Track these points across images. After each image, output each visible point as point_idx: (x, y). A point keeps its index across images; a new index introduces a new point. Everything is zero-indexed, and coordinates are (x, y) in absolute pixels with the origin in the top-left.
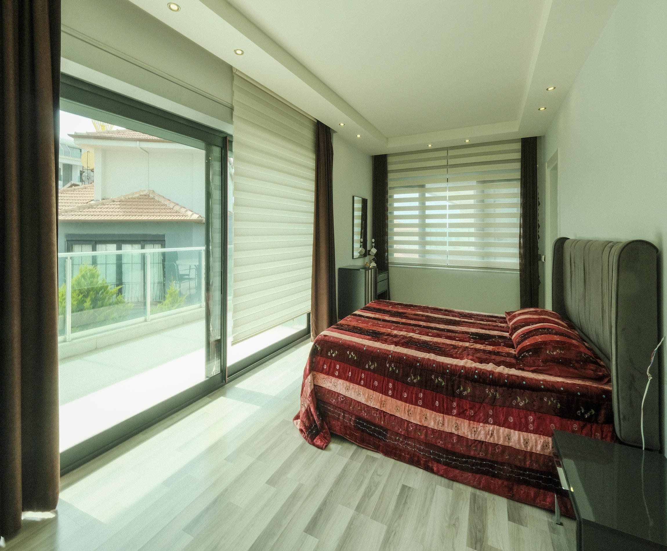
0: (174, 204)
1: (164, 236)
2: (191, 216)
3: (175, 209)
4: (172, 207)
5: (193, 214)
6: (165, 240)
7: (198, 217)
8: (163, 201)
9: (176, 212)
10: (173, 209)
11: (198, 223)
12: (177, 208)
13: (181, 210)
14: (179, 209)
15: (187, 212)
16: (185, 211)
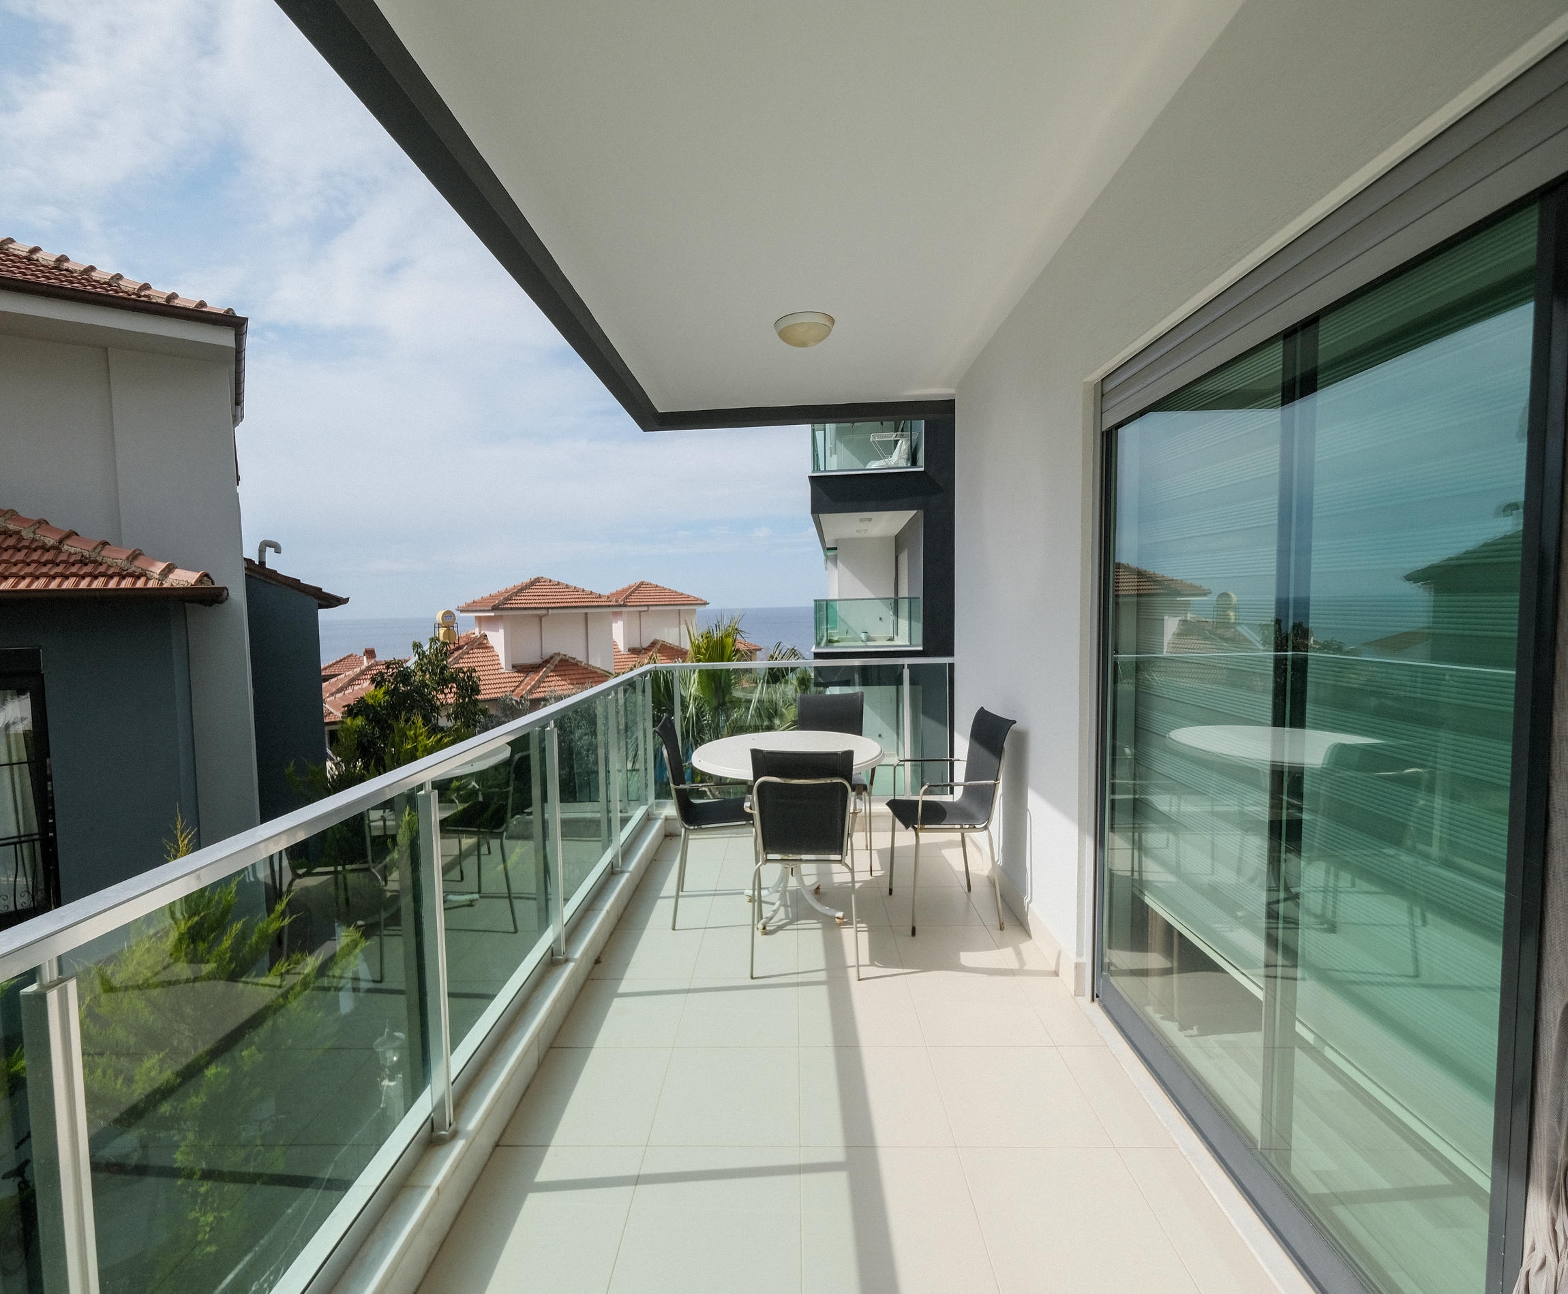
2: (165, 573)
3: (72, 550)
4: (51, 542)
5: (169, 569)
7: (199, 581)
9: (79, 563)
10: (57, 548)
12: (76, 547)
13: (103, 553)
14: (95, 549)
15: (137, 563)
16: (127, 559)
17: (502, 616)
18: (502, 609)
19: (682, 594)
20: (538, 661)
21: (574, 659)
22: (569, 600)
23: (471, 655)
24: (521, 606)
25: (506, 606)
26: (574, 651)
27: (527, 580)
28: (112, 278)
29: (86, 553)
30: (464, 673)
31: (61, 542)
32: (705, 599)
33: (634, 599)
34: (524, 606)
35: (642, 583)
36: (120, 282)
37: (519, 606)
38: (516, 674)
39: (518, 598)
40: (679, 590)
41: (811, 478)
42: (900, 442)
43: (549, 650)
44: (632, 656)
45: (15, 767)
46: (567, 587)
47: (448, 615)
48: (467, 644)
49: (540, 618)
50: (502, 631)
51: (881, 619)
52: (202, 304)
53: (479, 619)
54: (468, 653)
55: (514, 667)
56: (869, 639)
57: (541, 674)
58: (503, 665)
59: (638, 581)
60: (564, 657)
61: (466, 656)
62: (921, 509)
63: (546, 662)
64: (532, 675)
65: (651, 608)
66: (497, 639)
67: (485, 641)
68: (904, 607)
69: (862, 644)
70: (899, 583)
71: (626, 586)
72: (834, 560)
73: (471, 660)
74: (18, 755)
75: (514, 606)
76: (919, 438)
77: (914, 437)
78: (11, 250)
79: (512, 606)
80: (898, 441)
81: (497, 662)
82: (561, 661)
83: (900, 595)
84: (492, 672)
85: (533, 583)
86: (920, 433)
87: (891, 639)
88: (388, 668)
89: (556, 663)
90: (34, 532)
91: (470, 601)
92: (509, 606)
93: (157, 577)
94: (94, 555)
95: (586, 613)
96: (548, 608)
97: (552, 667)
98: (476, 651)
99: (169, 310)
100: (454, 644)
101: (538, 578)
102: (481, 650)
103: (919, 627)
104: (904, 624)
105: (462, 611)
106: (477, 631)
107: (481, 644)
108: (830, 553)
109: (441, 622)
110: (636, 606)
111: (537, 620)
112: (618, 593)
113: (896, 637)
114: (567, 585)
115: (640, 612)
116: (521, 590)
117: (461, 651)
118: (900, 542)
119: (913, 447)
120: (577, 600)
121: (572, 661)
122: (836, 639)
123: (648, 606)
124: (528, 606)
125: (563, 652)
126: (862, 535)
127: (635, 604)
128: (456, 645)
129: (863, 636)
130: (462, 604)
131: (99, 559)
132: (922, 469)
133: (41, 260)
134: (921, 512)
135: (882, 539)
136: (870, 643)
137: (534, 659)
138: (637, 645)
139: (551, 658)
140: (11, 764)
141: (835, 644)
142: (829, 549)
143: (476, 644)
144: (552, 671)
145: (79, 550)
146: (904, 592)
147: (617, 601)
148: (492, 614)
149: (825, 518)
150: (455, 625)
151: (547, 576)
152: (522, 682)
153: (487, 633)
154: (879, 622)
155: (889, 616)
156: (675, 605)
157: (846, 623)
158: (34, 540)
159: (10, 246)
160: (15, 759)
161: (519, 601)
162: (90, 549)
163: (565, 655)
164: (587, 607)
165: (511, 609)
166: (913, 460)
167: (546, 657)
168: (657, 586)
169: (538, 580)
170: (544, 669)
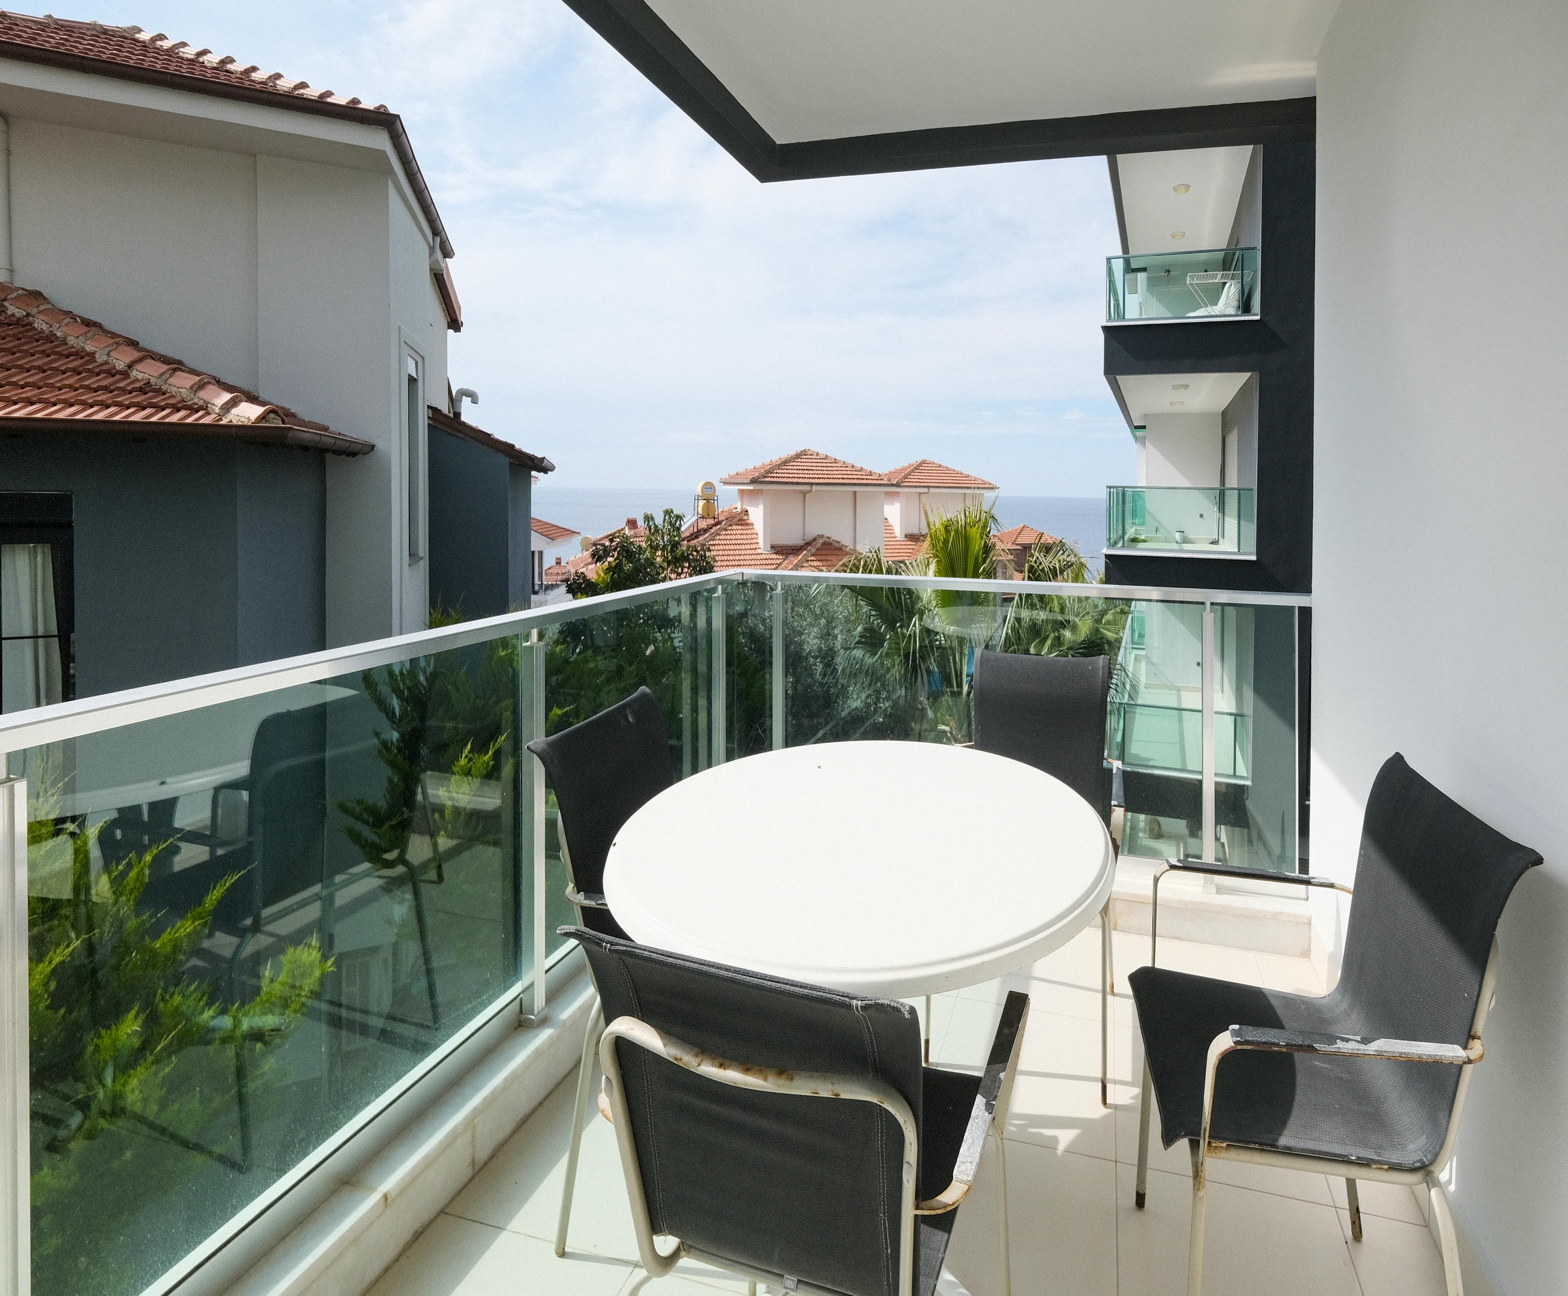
0: (137, 355)
1: (63, 503)
2: (227, 407)
3: (140, 376)
4: (120, 365)
5: (233, 403)
6: (70, 525)
7: (262, 418)
8: (75, 339)
9: (142, 391)
10: (125, 374)
11: (266, 445)
12: (147, 372)
13: (171, 381)
14: (162, 375)
15: (202, 394)
16: (191, 388)
17: (761, 490)
18: (762, 482)
19: (968, 476)
20: (800, 542)
21: (839, 542)
22: (836, 476)
23: (729, 532)
24: (783, 480)
25: (767, 479)
26: (839, 533)
27: (793, 453)
28: (270, 78)
29: (153, 381)
30: (697, 551)
31: (130, 366)
32: (994, 482)
33: (914, 478)
34: (786, 480)
35: (923, 462)
36: (278, 82)
37: (780, 480)
38: (774, 556)
39: (781, 471)
40: (965, 472)
41: (1105, 329)
42: (1228, 285)
43: (812, 532)
44: (909, 543)
45: (41, 641)
46: (835, 461)
47: (708, 486)
48: (727, 519)
49: (804, 494)
50: (761, 507)
51: (1201, 516)
52: (355, 101)
53: (742, 492)
54: (726, 530)
55: (773, 547)
56: (1186, 540)
57: (800, 557)
58: (761, 545)
59: (919, 460)
60: (828, 540)
61: (724, 533)
62: (1256, 371)
63: (808, 544)
64: (791, 558)
65: (932, 490)
66: (757, 514)
67: (746, 517)
68: (1232, 501)
69: (1176, 546)
70: (1226, 471)
71: (906, 464)
72: (1141, 441)
73: (728, 537)
74: (45, 624)
75: (775, 480)
76: (1253, 280)
77: (1247, 279)
78: (181, 54)
79: (772, 480)
80: (1225, 284)
81: (755, 541)
82: (824, 544)
83: (1228, 485)
84: (748, 552)
85: (798, 456)
86: (1255, 272)
87: (1215, 542)
88: (612, 541)
89: (818, 546)
90: (108, 354)
91: (733, 472)
92: (769, 479)
93: (217, 410)
94: (160, 383)
95: (855, 492)
96: (811, 484)
97: (813, 550)
98: (734, 527)
99: (321, 108)
100: (715, 518)
101: (805, 450)
102: (740, 527)
103: (1251, 530)
104: (1231, 523)
105: (725, 483)
106: (739, 506)
107: (741, 520)
108: (1139, 433)
109: (700, 494)
110: (916, 487)
111: (800, 497)
112: (897, 472)
113: (1221, 540)
114: (835, 459)
115: (920, 493)
116: (785, 463)
117: (719, 527)
118: (1228, 419)
119: (1246, 293)
120: (844, 476)
121: (836, 545)
122: (1143, 537)
123: (928, 487)
124: (791, 480)
125: (826, 534)
126: (1178, 409)
127: (914, 484)
128: (716, 520)
129: (1178, 536)
130: (725, 476)
131: (164, 388)
132: (1258, 318)
133: (206, 62)
134: (1256, 375)
135: (1205, 416)
136: (1186, 547)
137: (796, 540)
138: (915, 531)
139: (814, 540)
140: (35, 637)
141: (1141, 545)
142: (1137, 427)
143: (736, 520)
144: (813, 555)
145: (146, 376)
146: (1232, 481)
147: (889, 480)
148: (751, 487)
149: (1123, 380)
150: (716, 498)
151: (814, 449)
152: (779, 564)
153: (749, 509)
154: (1201, 520)
155: (1212, 511)
156: (959, 488)
157: (1155, 519)
158: (106, 363)
159: (181, 49)
160: (41, 632)
161: (782, 475)
162: (156, 374)
163: (829, 538)
164: (855, 485)
165: (772, 483)
166: (1246, 307)
167: (809, 538)
168: (940, 466)
169: (804, 453)
170: (805, 552)
